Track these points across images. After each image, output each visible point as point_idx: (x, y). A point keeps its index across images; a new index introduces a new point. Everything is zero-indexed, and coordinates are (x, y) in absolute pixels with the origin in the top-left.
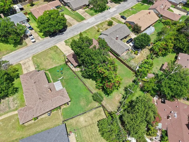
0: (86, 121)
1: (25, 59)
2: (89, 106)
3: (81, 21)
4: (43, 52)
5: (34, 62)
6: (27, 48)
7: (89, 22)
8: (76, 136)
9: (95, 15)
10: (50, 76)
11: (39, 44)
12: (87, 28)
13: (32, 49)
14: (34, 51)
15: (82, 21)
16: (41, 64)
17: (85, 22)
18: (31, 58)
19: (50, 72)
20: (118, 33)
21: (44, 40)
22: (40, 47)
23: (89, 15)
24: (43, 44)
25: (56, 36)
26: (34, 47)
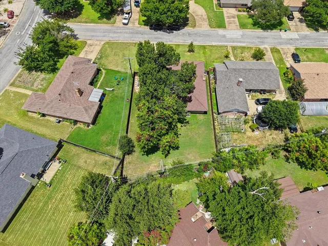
0: (86, 162)
1: (97, 40)
2: (108, 148)
3: (215, 28)
4: (124, 43)
5: (101, 50)
6: (110, 28)
7: (227, 36)
8: (60, 168)
9: (247, 30)
10: (102, 78)
11: (128, 31)
12: (214, 44)
13: (114, 32)
14: (115, 35)
15: (217, 29)
16: (107, 57)
17: (221, 31)
18: (103, 43)
19: (106, 74)
20: (251, 75)
21: (140, 29)
22: (126, 35)
23: (238, 24)
24: (132, 33)
25: (159, 32)
26: (119, 31)
